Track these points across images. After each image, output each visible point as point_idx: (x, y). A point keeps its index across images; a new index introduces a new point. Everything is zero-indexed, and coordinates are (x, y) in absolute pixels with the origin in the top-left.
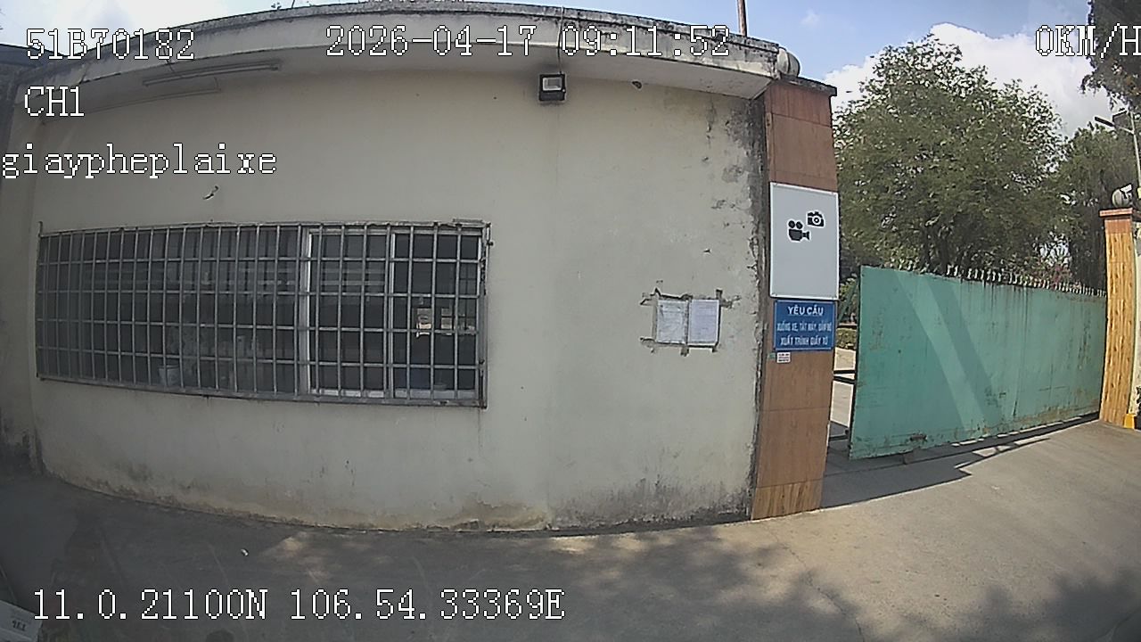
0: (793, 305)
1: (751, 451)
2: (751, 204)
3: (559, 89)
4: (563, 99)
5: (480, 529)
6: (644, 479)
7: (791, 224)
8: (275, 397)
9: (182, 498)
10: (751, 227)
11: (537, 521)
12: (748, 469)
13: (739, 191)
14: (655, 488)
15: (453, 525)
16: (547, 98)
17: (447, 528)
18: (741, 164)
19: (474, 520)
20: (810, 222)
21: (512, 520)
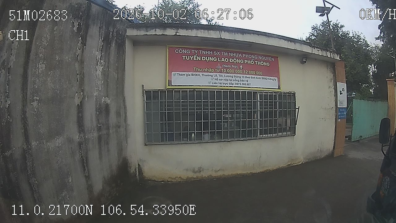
0: (340, 109)
1: (334, 141)
2: (333, 86)
3: (305, 60)
4: (305, 63)
5: (291, 165)
6: (318, 149)
7: (340, 91)
8: (252, 139)
9: (214, 174)
10: (334, 92)
11: (300, 162)
12: (333, 145)
13: (332, 84)
14: (320, 151)
15: (286, 165)
16: (303, 63)
17: (284, 167)
18: (332, 78)
19: (290, 163)
20: (343, 91)
21: (296, 162)
